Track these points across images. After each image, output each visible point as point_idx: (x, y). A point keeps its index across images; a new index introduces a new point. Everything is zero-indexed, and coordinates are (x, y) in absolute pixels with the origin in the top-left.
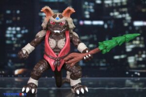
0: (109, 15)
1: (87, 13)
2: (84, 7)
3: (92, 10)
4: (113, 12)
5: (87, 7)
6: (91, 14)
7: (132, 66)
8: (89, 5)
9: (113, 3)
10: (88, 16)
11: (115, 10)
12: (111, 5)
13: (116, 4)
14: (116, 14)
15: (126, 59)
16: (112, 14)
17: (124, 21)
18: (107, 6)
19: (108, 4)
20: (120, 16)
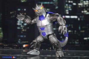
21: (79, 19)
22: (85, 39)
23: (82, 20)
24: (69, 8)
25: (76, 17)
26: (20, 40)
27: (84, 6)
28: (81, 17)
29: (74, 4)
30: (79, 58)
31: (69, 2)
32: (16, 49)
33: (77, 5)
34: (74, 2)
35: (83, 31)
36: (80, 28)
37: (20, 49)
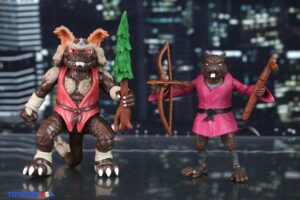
0: (249, 42)
1: (216, 39)
2: (211, 29)
3: (224, 35)
4: (255, 37)
5: (217, 30)
6: (222, 40)
7: (284, 118)
8: (219, 27)
9: (255, 24)
10: (217, 44)
11: (258, 34)
12: (252, 27)
13: (261, 24)
14: (260, 40)
15: (274, 109)
16: (253, 41)
17: (272, 51)
18: (246, 28)
19: (249, 26)
20: (266, 44)
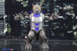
21: (64, 19)
22: (69, 32)
23: (66, 19)
24: (57, 11)
25: (62, 17)
26: (23, 33)
27: (68, 10)
28: (65, 17)
29: (61, 8)
30: (64, 45)
31: (57, 6)
32: (20, 40)
33: (63, 9)
34: (60, 7)
35: (67, 27)
36: (65, 25)
37: (23, 40)
